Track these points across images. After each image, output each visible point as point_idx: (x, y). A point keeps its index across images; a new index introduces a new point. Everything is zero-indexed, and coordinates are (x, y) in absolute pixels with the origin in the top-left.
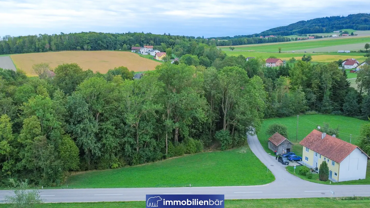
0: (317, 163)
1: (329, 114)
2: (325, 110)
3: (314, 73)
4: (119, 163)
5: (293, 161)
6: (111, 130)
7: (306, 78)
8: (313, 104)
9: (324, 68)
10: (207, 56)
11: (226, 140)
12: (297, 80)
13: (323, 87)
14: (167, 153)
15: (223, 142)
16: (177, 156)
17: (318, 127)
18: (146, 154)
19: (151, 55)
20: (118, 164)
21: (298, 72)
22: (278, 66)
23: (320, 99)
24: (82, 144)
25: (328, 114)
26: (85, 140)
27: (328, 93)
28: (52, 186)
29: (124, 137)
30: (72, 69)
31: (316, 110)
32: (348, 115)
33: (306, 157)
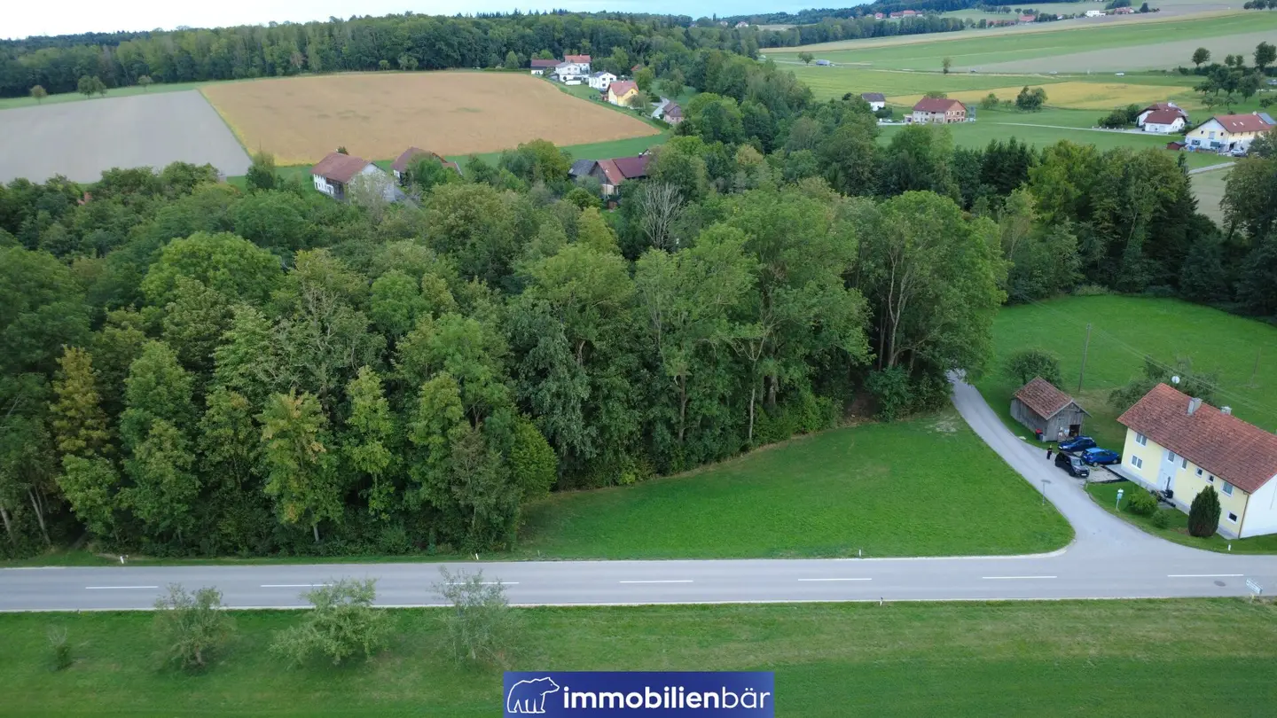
0: (1169, 479)
1: (1139, 295)
2: (1128, 284)
3: (1104, 178)
4: (636, 471)
5: (1095, 464)
6: (621, 390)
7: (1078, 191)
8: (1094, 265)
9: (1133, 165)
10: (760, 98)
11: (898, 394)
12: (1050, 197)
13: (1128, 218)
14: (750, 436)
15: (889, 401)
16: (773, 442)
17: (1173, 379)
18: (706, 446)
19: (590, 85)
20: (635, 473)
21: (1057, 173)
22: (952, 121)
23: (1116, 250)
24: (555, 433)
25: (1135, 294)
26: (562, 423)
27: (1141, 234)
28: (496, 550)
29: (652, 404)
30: (480, 203)
31: (1103, 283)
32: (1194, 301)
33: (1135, 458)
